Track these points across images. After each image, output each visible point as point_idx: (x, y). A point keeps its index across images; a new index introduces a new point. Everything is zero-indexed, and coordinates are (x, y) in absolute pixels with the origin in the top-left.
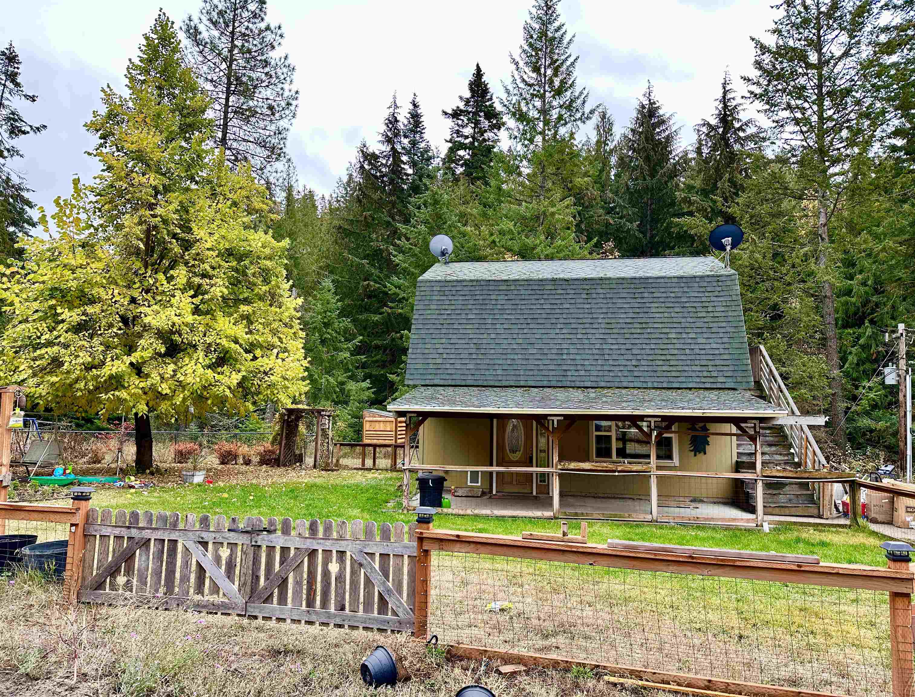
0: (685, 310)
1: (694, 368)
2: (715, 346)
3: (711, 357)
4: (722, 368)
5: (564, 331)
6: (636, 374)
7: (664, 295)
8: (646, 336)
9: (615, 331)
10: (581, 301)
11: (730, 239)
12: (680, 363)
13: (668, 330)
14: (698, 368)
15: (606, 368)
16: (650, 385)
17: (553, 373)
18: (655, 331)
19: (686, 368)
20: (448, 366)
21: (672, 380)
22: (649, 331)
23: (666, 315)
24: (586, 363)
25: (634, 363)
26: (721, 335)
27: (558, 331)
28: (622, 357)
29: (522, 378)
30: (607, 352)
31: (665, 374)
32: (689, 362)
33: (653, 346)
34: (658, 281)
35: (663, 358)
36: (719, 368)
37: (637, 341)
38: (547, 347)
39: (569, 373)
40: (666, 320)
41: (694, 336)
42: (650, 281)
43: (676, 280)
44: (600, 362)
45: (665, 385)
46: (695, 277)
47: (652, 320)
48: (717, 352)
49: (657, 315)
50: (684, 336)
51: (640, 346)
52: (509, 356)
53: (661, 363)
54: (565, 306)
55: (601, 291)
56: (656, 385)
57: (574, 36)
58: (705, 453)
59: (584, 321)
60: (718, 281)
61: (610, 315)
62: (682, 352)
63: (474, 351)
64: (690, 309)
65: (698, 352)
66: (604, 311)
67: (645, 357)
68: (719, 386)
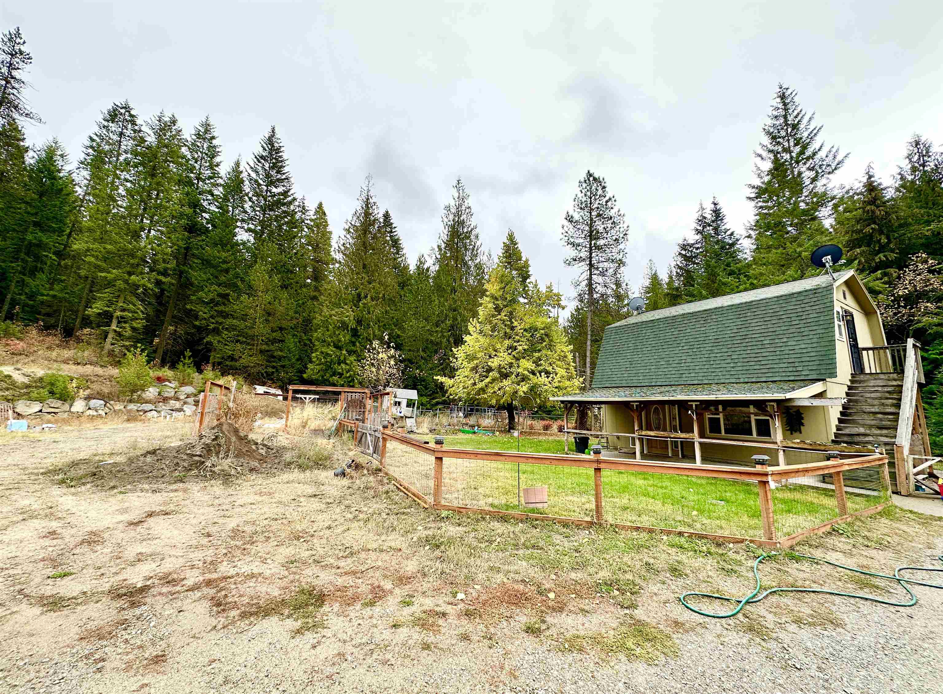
0: (781, 321)
1: (782, 365)
2: (803, 346)
3: (799, 356)
4: (807, 364)
5: (685, 348)
6: (732, 373)
7: (764, 312)
8: (744, 344)
9: (720, 344)
10: (699, 326)
11: (829, 257)
12: (770, 362)
13: (763, 339)
14: (785, 365)
15: (710, 370)
16: (742, 380)
17: (674, 376)
18: (753, 340)
19: (775, 366)
20: (614, 376)
21: (760, 375)
22: (747, 340)
23: (763, 327)
24: (697, 368)
25: (732, 365)
26: (811, 337)
27: (680, 348)
28: (723, 362)
29: (654, 380)
30: (713, 359)
31: (756, 371)
32: (777, 361)
33: (749, 352)
34: (761, 302)
35: (756, 359)
36: (804, 364)
37: (737, 349)
38: (672, 359)
39: (684, 376)
40: (763, 331)
41: (785, 340)
42: (754, 303)
43: (776, 299)
44: (706, 367)
45: (754, 380)
46: (793, 294)
47: (751, 332)
48: (804, 351)
49: (756, 328)
50: (777, 341)
51: (738, 353)
52: (648, 367)
53: (753, 363)
54: (688, 331)
55: (714, 317)
56: (746, 380)
57: (814, 114)
58: (801, 433)
59: (700, 339)
60: (815, 293)
61: (718, 333)
62: (774, 354)
63: (628, 366)
64: (785, 320)
65: (787, 352)
66: (715, 330)
67: (741, 360)
68: (802, 378)
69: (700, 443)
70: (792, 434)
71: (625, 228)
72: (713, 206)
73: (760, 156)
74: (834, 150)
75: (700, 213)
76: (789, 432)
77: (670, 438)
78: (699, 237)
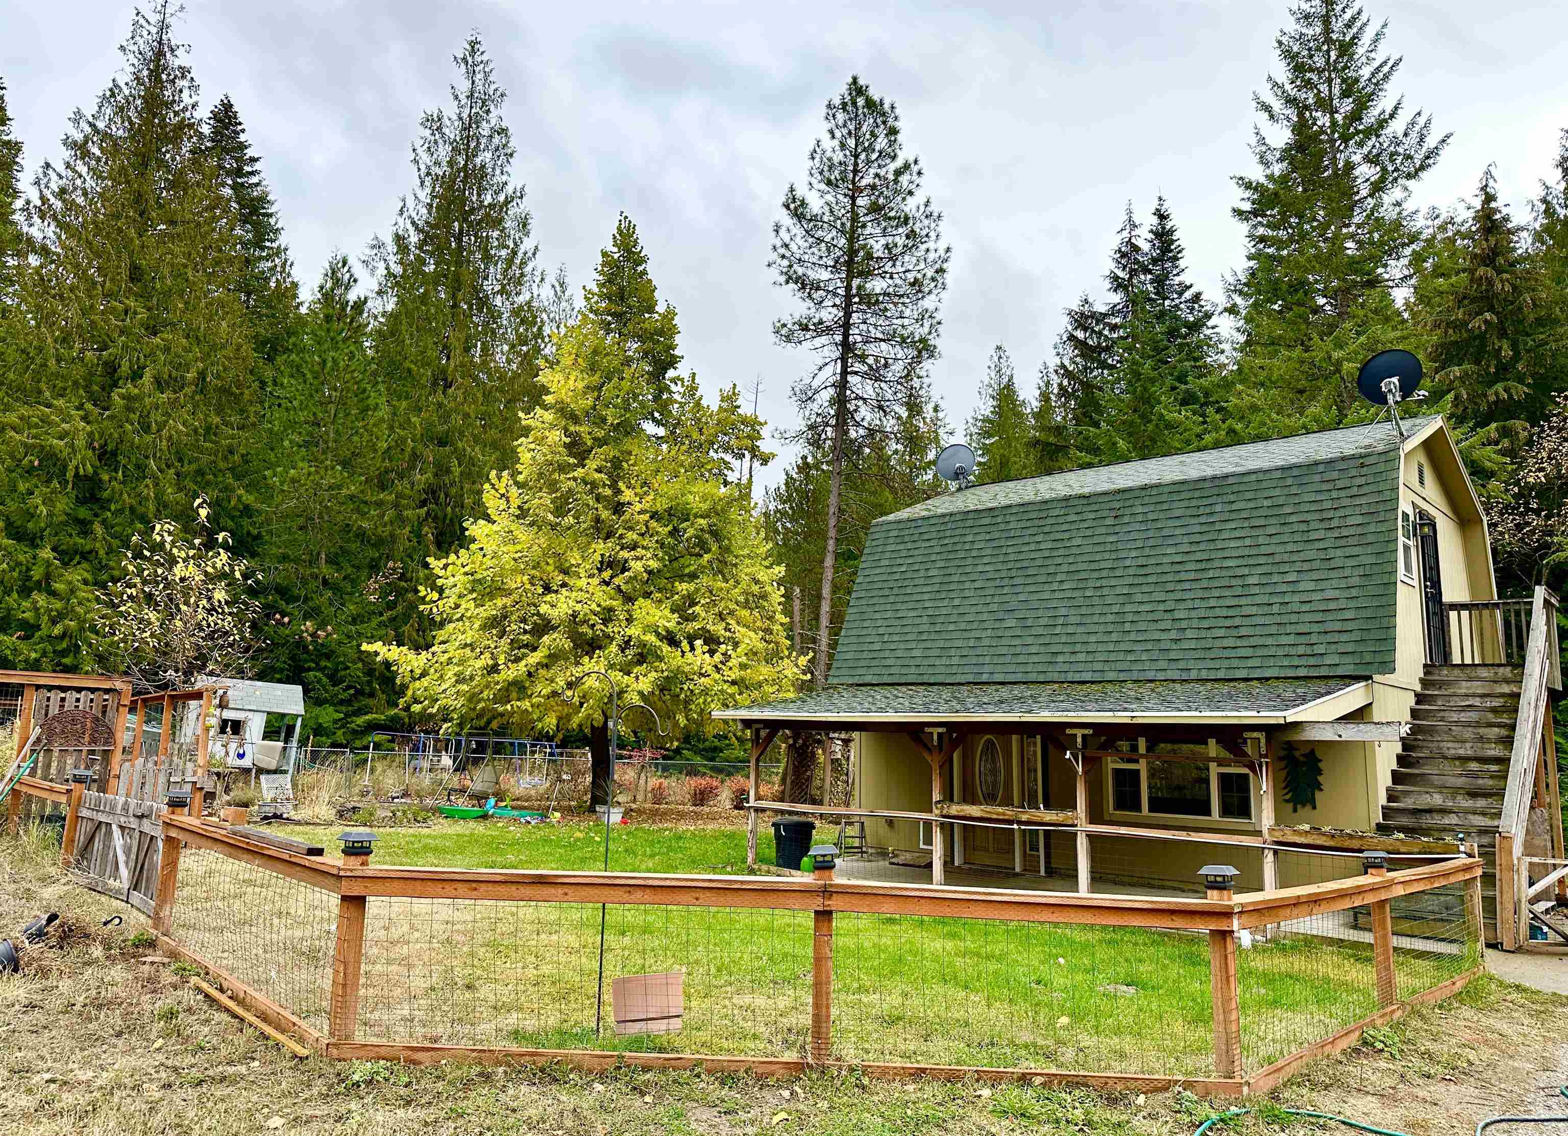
0: (1287, 529)
1: (1284, 640)
2: (1330, 594)
3: (1319, 617)
4: (1336, 637)
5: (1066, 586)
6: (1173, 655)
7: (1252, 505)
8: (1205, 584)
9: (1150, 579)
10: (1103, 530)
11: (1395, 380)
12: (1258, 630)
13: (1246, 571)
14: (1291, 640)
15: (1123, 647)
16: (1193, 675)
17: (1035, 659)
18: (1224, 573)
19: (1269, 641)
20: (887, 654)
21: (1235, 663)
22: (1211, 574)
23: (1248, 542)
24: (1093, 639)
25: (1173, 635)
26: (1347, 572)
27: (1055, 586)
28: (1153, 626)
29: (986, 669)
30: (1130, 617)
31: (1226, 653)
32: (1273, 630)
33: (1212, 603)
34: (1246, 479)
35: (1228, 623)
36: (1329, 638)
37: (1188, 595)
38: (1033, 614)
39: (1060, 658)
40: (1247, 552)
41: (1292, 577)
42: (1231, 480)
43: (1278, 474)
44: (1114, 636)
45: (1221, 675)
46: (1317, 463)
47: (1221, 554)
48: (1332, 605)
49: (1233, 544)
50: (1276, 578)
51: (1190, 604)
52: (974, 634)
53: (1220, 633)
54: (1076, 542)
55: (1140, 509)
56: (1204, 674)
58: (1314, 808)
59: (1103, 565)
60: (1362, 465)
61: (1147, 552)
62: (1266, 609)
63: (925, 628)
64: (1296, 527)
65: (1296, 607)
66: (1139, 544)
67: (1195, 623)
68: (1324, 672)
69: (1091, 837)
70: (1295, 811)
71: (941, 252)
72: (1155, 220)
73: (1267, 108)
74: (1422, 121)
75: (1125, 234)
76: (1291, 805)
77: (1020, 823)
78: (1117, 298)
